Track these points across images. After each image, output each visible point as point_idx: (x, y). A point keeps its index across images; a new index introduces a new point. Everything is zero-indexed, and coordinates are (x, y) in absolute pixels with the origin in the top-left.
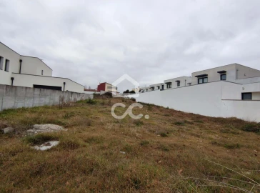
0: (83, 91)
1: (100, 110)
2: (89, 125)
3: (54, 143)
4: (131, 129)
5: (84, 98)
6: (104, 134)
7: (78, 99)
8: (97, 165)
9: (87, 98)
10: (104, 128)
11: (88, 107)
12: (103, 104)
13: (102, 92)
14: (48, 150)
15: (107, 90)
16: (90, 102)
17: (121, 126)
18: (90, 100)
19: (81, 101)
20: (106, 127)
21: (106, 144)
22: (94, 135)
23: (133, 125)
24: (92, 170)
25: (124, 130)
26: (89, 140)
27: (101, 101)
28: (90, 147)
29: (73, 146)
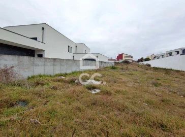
0: (108, 61)
1: (121, 73)
2: (115, 82)
3: (98, 91)
4: (150, 88)
5: (109, 65)
6: (127, 89)
7: (105, 66)
8: (127, 108)
9: (111, 65)
10: (126, 86)
11: (112, 71)
12: (122, 69)
13: (121, 61)
14: (96, 94)
15: (124, 59)
16: (113, 68)
17: (140, 86)
18: (113, 66)
19: (107, 67)
20: (128, 85)
21: (130, 96)
22: (121, 89)
23: (151, 85)
24: (124, 110)
25: (143, 88)
26: (118, 92)
27: (120, 67)
28: (119, 96)
29: (109, 94)
